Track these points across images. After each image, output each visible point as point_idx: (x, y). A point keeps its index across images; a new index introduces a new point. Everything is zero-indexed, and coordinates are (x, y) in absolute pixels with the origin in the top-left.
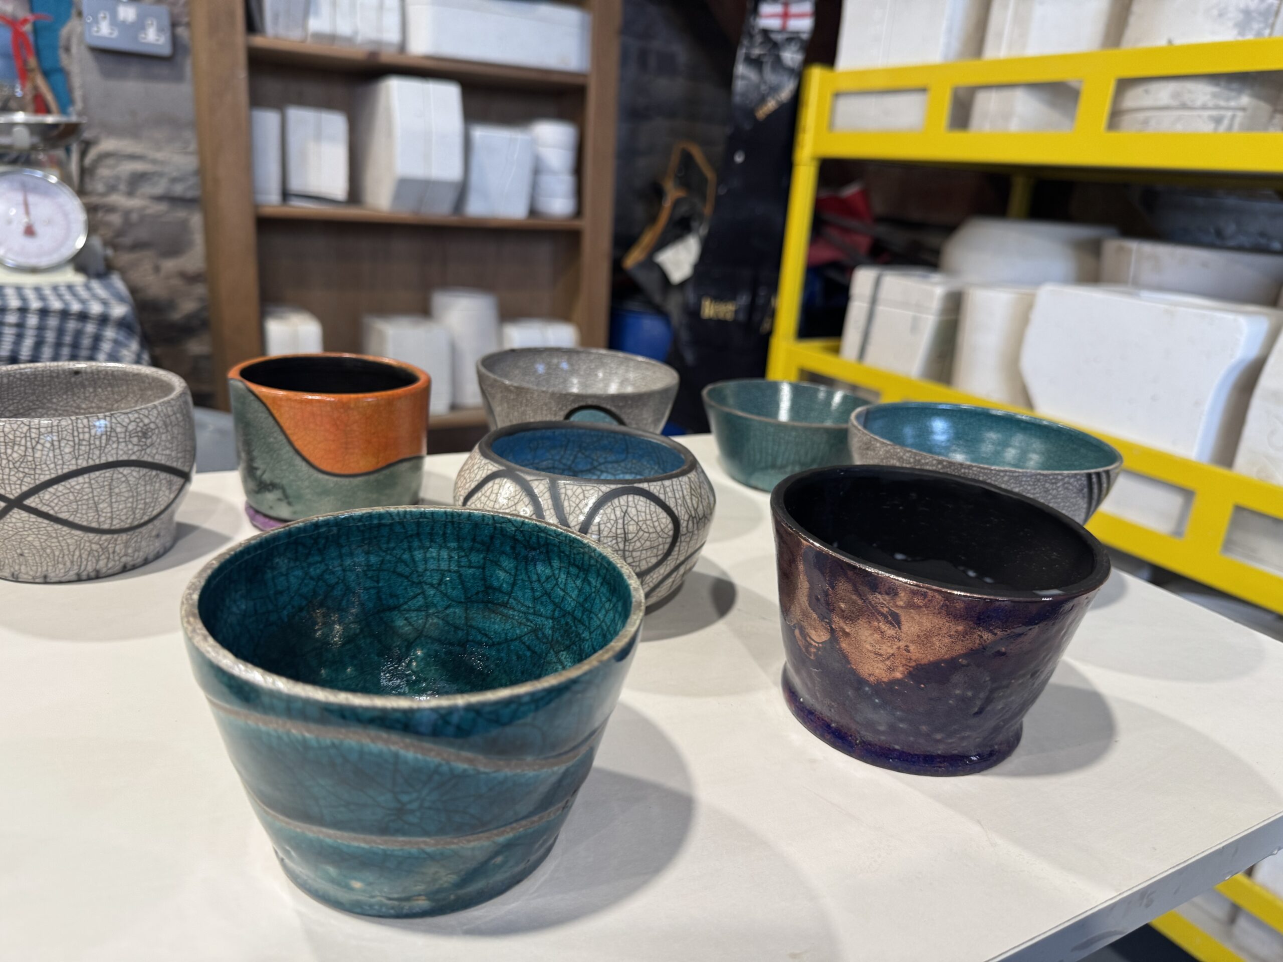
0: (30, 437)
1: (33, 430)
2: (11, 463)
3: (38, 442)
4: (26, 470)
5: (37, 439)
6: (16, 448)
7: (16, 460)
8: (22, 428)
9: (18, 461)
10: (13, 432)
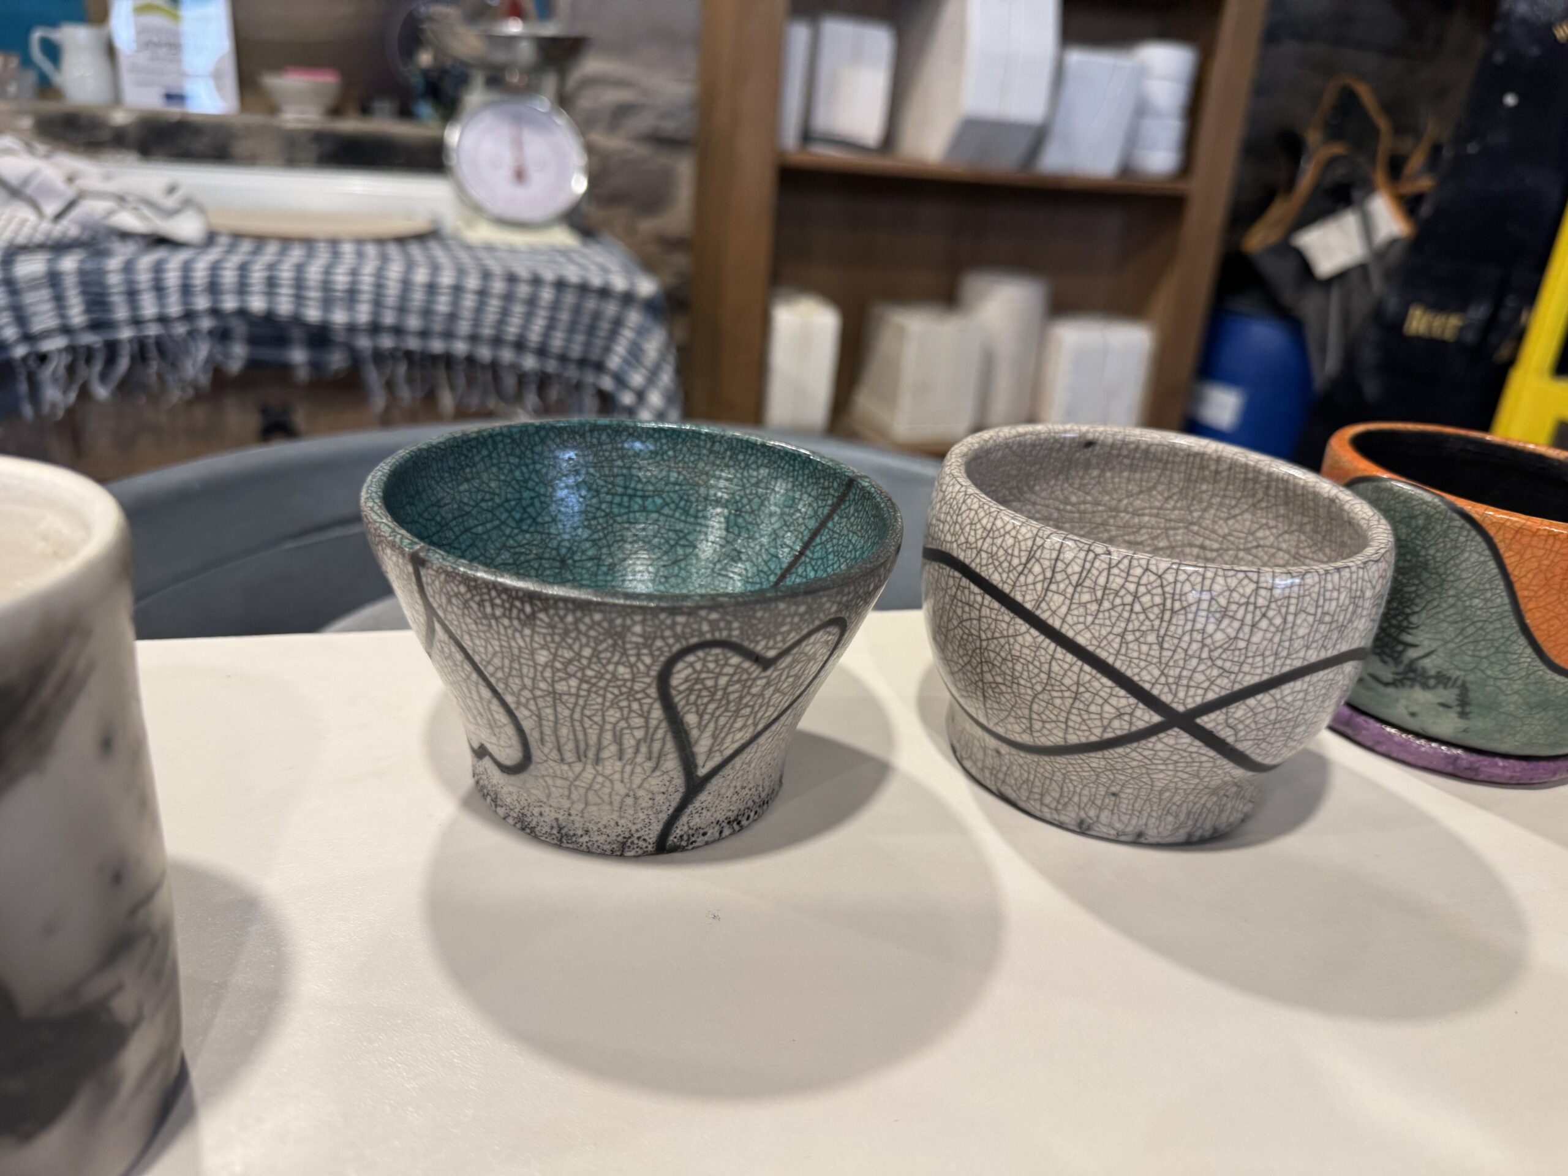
0: (1255, 604)
1: (1263, 592)
2: (1206, 650)
3: (1264, 615)
4: (1228, 665)
5: (1264, 610)
6: (1226, 622)
7: (1217, 645)
8: (1244, 587)
9: (1221, 647)
10: (1227, 594)
